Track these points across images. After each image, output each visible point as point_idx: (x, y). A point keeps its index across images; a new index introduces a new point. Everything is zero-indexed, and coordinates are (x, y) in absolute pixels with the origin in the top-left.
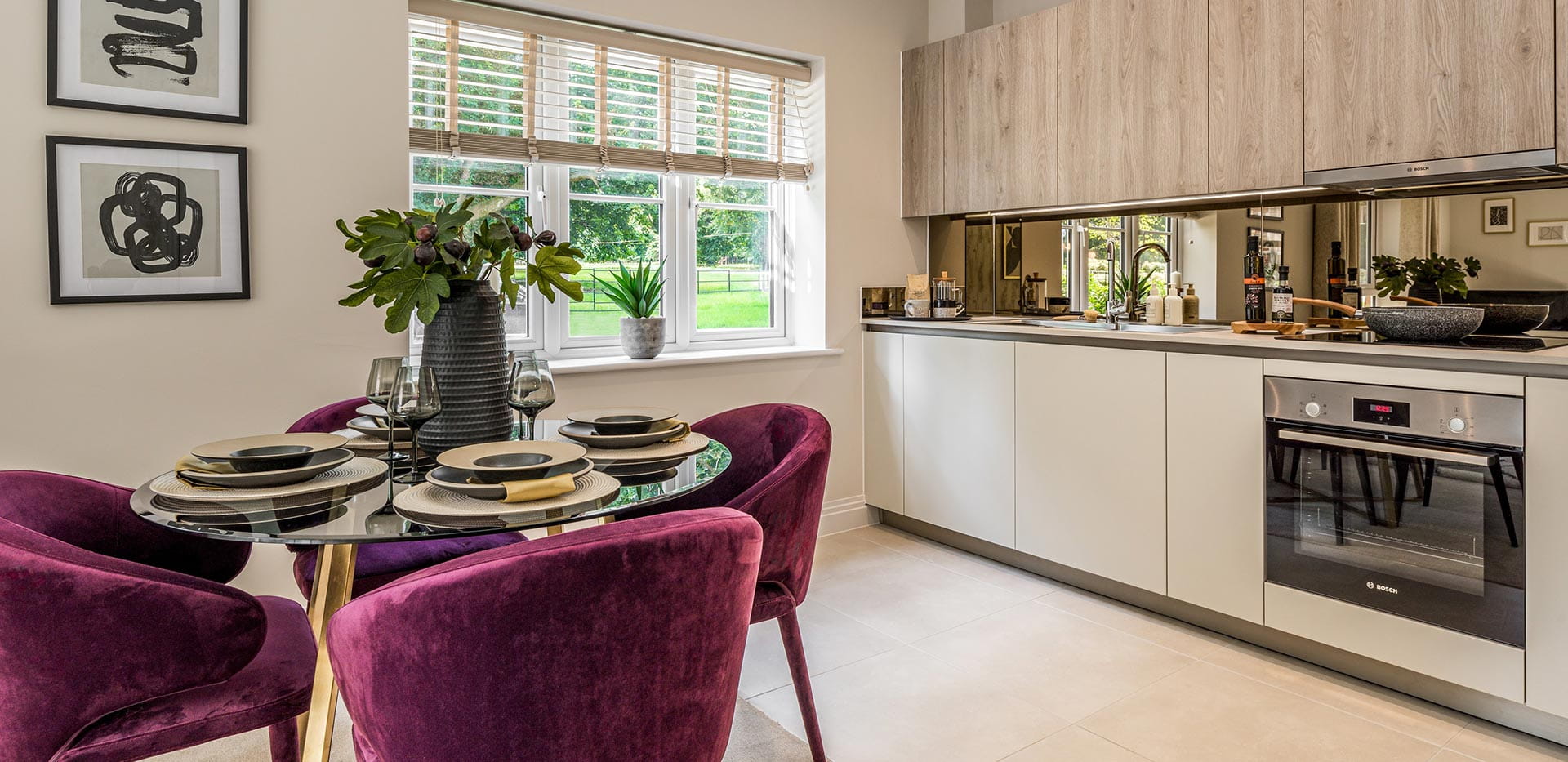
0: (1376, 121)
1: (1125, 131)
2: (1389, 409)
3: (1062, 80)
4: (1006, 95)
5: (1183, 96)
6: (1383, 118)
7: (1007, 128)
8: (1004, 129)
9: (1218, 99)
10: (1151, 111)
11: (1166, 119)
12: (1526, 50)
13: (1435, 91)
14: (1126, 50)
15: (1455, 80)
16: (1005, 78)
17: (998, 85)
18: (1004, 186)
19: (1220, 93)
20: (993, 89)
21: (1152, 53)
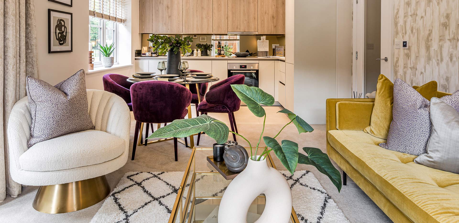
0: (238, 26)
1: (197, 21)
2: (244, 66)
3: (183, 9)
4: (170, 10)
5: (208, 16)
6: (238, 25)
7: (170, 16)
8: (169, 17)
9: (214, 18)
10: (202, 18)
11: (205, 20)
12: (255, 19)
13: (245, 22)
14: (197, 6)
15: (247, 21)
16: (169, 6)
17: (168, 7)
18: (169, 28)
19: (215, 17)
20: (166, 8)
21: (202, 8)
